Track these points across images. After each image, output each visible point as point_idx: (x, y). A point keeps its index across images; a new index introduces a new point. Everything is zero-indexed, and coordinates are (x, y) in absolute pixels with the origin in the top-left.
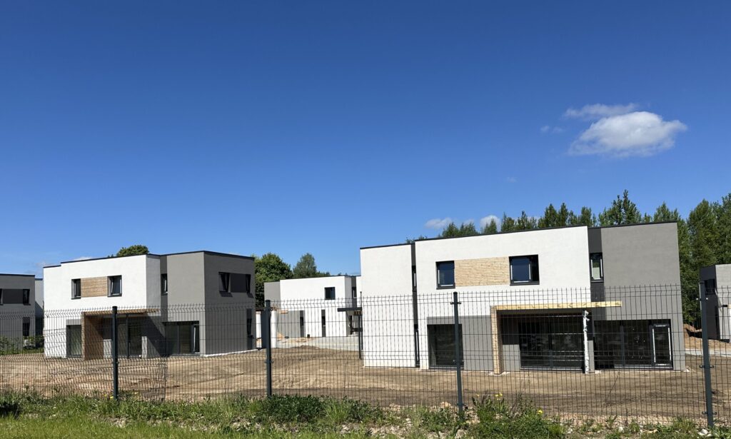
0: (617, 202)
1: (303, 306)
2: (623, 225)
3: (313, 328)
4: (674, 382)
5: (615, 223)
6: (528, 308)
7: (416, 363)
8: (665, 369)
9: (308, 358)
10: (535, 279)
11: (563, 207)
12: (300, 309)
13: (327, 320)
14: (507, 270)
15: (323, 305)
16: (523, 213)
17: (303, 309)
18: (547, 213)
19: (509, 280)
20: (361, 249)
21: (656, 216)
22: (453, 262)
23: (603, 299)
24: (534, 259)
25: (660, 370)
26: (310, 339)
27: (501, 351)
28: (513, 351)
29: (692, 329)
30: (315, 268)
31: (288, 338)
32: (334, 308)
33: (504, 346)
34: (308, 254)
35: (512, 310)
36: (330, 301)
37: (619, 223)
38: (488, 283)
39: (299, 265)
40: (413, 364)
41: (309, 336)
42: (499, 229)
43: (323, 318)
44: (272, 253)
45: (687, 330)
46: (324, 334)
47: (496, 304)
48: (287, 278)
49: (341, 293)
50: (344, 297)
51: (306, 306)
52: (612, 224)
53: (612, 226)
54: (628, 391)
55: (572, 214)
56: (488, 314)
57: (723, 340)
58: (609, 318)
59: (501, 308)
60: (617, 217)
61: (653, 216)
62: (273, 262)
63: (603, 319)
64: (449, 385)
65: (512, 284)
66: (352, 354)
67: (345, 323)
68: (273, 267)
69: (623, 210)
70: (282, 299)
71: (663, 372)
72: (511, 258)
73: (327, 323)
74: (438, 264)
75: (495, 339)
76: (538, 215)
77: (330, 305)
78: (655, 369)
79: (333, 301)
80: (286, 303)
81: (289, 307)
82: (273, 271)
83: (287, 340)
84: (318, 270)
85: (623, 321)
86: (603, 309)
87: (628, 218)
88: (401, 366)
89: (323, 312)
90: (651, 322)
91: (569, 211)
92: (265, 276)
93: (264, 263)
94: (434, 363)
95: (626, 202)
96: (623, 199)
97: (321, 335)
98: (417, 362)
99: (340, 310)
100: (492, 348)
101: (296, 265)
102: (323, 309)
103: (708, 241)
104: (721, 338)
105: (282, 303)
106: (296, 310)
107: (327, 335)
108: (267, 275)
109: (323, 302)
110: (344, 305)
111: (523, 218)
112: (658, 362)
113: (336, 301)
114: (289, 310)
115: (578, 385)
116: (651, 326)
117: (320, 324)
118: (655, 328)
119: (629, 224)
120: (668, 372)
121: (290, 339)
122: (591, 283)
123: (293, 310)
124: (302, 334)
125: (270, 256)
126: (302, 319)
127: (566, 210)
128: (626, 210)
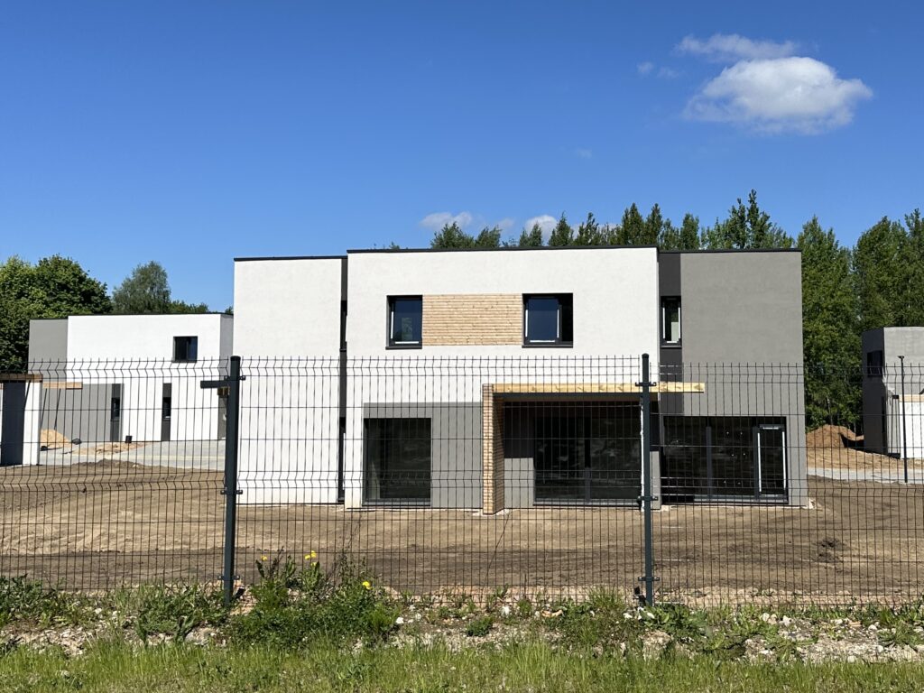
0: (737, 209)
1: (118, 374)
2: (748, 250)
3: (140, 421)
4: (780, 526)
5: (735, 246)
6: (548, 390)
7: (339, 496)
8: (776, 504)
9: (104, 487)
10: (567, 338)
11: (656, 211)
12: (111, 381)
13: (174, 404)
14: (517, 318)
15: (167, 373)
16: (590, 216)
17: (118, 381)
18: (625, 220)
19: (521, 337)
20: (236, 260)
21: (801, 239)
22: (420, 298)
23: (678, 378)
24: (565, 301)
25: (767, 504)
26: (132, 446)
27: (498, 470)
28: (522, 470)
29: (853, 436)
30: (166, 294)
31: (79, 442)
32: (192, 380)
33: (508, 461)
34: (152, 264)
35: (520, 394)
36: (183, 365)
37: (742, 247)
38: (484, 342)
39: (130, 286)
40: (333, 497)
41: (129, 439)
42: (545, 242)
43: (167, 401)
44: (64, 257)
45: (842, 436)
46: (166, 434)
47: (492, 381)
48: (96, 313)
49: (209, 350)
50: (217, 357)
51: (127, 374)
52: (731, 247)
53: (730, 250)
54: (698, 543)
55: (668, 225)
56: (477, 399)
57: (891, 455)
58: (687, 413)
59: (500, 390)
60: (738, 238)
61: (796, 238)
62: (63, 275)
63: (678, 414)
64: (387, 538)
65: (527, 344)
66: (212, 477)
67: (215, 412)
68: (63, 287)
69: (748, 225)
70: (70, 358)
71: (771, 509)
72: (527, 298)
73: (174, 412)
74: (392, 300)
75: (488, 446)
76: (611, 222)
77: (183, 373)
78: (760, 504)
79: (191, 365)
80: (78, 366)
81: (86, 374)
82: (63, 295)
83: (76, 447)
84: (173, 298)
85: (710, 417)
86: (679, 396)
87: (758, 239)
88: (308, 500)
89: (167, 388)
90: (756, 421)
91: (664, 220)
92: (40, 306)
93: (41, 278)
94: (375, 495)
95: (754, 210)
96: (748, 205)
97: (158, 438)
98: (341, 492)
99: (205, 385)
100: (481, 463)
101: (119, 286)
102: (167, 381)
103: (882, 288)
104: (890, 451)
105: (69, 366)
106: (102, 381)
107: (173, 437)
108: (46, 303)
109: (167, 365)
110: (216, 372)
111: (589, 226)
112: (765, 491)
113: (199, 364)
114: (86, 382)
115: (621, 533)
116: (755, 428)
117: (159, 413)
118: (762, 432)
119: (757, 249)
120: (779, 508)
121: (84, 445)
122: (661, 348)
123: (94, 382)
124: (115, 435)
125: (57, 263)
126: (117, 403)
127: (660, 217)
128: (754, 224)
